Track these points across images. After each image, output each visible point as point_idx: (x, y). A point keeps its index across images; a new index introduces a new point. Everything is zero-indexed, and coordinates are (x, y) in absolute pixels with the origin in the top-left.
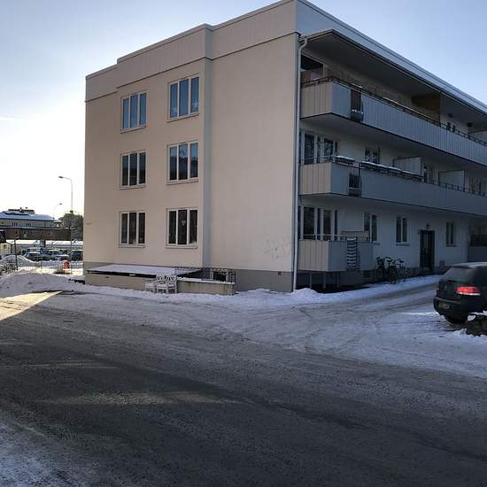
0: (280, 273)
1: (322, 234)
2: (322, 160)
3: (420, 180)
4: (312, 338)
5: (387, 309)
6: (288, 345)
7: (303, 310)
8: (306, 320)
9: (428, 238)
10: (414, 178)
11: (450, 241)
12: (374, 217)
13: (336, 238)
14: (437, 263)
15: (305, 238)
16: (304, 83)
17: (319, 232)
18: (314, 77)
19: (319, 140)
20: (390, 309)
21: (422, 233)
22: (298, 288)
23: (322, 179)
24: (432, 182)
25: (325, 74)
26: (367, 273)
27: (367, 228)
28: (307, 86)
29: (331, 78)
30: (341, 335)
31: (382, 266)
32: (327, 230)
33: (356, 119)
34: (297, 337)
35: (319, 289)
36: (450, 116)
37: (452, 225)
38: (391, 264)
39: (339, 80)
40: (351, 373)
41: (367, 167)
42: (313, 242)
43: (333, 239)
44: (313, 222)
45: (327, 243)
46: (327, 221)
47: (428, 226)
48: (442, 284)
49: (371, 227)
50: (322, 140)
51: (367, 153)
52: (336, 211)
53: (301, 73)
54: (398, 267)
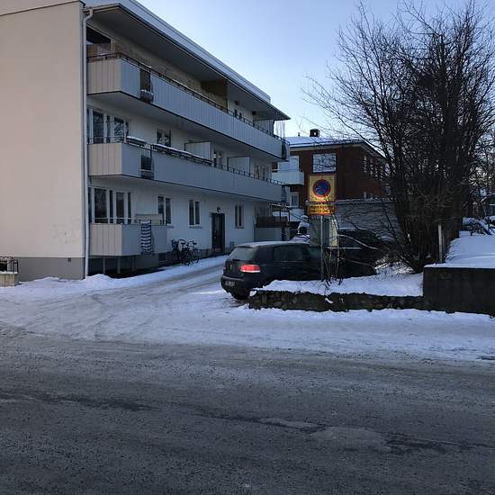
0: (69, 259)
1: (115, 217)
2: (112, 140)
3: (210, 164)
4: (102, 326)
5: (180, 290)
6: (77, 334)
7: (95, 298)
8: (97, 307)
9: (218, 219)
10: (204, 162)
11: (239, 224)
12: (168, 200)
13: (129, 221)
14: (227, 245)
15: (96, 221)
16: (90, 57)
17: (111, 215)
18: (101, 51)
19: (108, 118)
20: (183, 290)
21: (214, 216)
22: (90, 274)
23: (113, 159)
24: (221, 167)
25: (113, 50)
26: (162, 256)
27: (161, 211)
28: (94, 61)
29: (119, 55)
30: (133, 320)
31: (176, 249)
32: (120, 213)
33: (147, 100)
34: (86, 327)
35: (113, 274)
36: (237, 103)
37: (240, 208)
38: (185, 246)
39: (127, 58)
40: (140, 356)
41: (160, 150)
42: (105, 225)
43: (126, 222)
44: (104, 204)
45: (120, 226)
46: (120, 204)
47: (218, 209)
49: (165, 211)
50: (112, 119)
51: (159, 135)
52: (129, 194)
53: (87, 46)
54: (191, 249)
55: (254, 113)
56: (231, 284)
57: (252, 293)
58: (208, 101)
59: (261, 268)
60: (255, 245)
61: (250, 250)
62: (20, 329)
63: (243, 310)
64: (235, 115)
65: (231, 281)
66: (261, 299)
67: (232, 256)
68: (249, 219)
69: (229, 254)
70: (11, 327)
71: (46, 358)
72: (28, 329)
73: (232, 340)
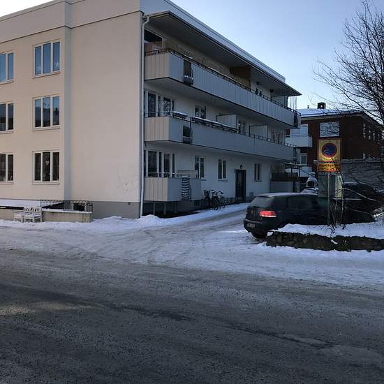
0: (129, 203)
1: (163, 173)
2: (162, 114)
3: (235, 132)
4: (153, 254)
5: (211, 229)
6: (135, 260)
7: (148, 232)
8: (149, 240)
9: (241, 175)
10: (231, 130)
11: (257, 178)
12: (202, 160)
13: (173, 175)
14: (248, 195)
15: (149, 175)
16: (147, 52)
17: (160, 171)
18: (155, 48)
19: (159, 98)
20: (213, 229)
21: (237, 172)
22: (144, 215)
23: (162, 129)
24: (244, 133)
25: (163, 46)
26: (197, 202)
27: (197, 168)
28: (149, 55)
29: (168, 50)
30: (176, 250)
31: (208, 197)
32: (167, 169)
33: (188, 83)
34: (142, 253)
35: (160, 215)
36: (258, 83)
37: (259, 165)
38: (215, 195)
39: (174, 52)
40: (181, 278)
41: (197, 121)
42: (156, 179)
43: (171, 176)
44: (155, 163)
45: (167, 179)
46: (167, 162)
47: (241, 166)
48: (249, 209)
49: (199, 167)
50: (162, 99)
51: (197, 110)
52: (173, 155)
53: (145, 44)
54: (219, 197)
55: (271, 91)
56: (252, 226)
57: (269, 234)
58: (236, 83)
59: (277, 214)
60: (272, 195)
61: (268, 199)
62: (93, 254)
63: (262, 247)
64: (256, 93)
65: (252, 223)
66: (276, 239)
67: (253, 204)
68: (266, 174)
69: (250, 202)
70: (88, 252)
71: (112, 277)
72: (99, 254)
73: (253, 270)
